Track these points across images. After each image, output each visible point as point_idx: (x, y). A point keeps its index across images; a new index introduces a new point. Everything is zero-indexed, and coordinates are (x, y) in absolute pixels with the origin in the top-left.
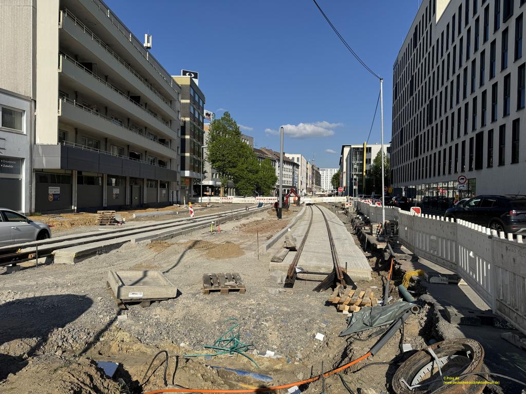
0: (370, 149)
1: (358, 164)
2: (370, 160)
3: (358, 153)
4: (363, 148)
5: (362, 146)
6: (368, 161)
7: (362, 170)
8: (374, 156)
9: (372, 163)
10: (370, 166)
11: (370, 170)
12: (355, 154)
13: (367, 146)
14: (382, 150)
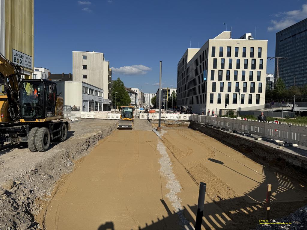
0: (170, 90)
1: (165, 96)
3: (165, 91)
4: (167, 90)
5: (167, 89)
6: (169, 95)
7: (166, 98)
8: (171, 93)
9: (170, 96)
10: (170, 97)
11: (170, 99)
12: (164, 92)
13: (168, 89)
14: (174, 91)
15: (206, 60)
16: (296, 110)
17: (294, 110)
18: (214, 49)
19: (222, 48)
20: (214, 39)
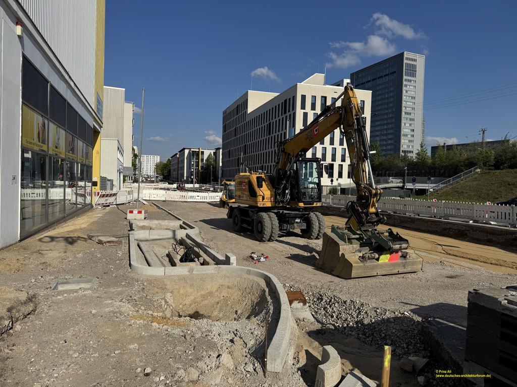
0: (203, 152)
1: (195, 162)
2: (203, 159)
3: (195, 154)
4: (199, 152)
5: (198, 150)
6: (202, 160)
7: (197, 165)
8: (205, 157)
9: (204, 161)
10: (204, 164)
11: (203, 166)
12: (193, 155)
13: (201, 150)
14: (210, 154)
15: (292, 112)
16: (408, 187)
17: (405, 187)
18: (303, 97)
19: (314, 98)
20: (302, 83)
